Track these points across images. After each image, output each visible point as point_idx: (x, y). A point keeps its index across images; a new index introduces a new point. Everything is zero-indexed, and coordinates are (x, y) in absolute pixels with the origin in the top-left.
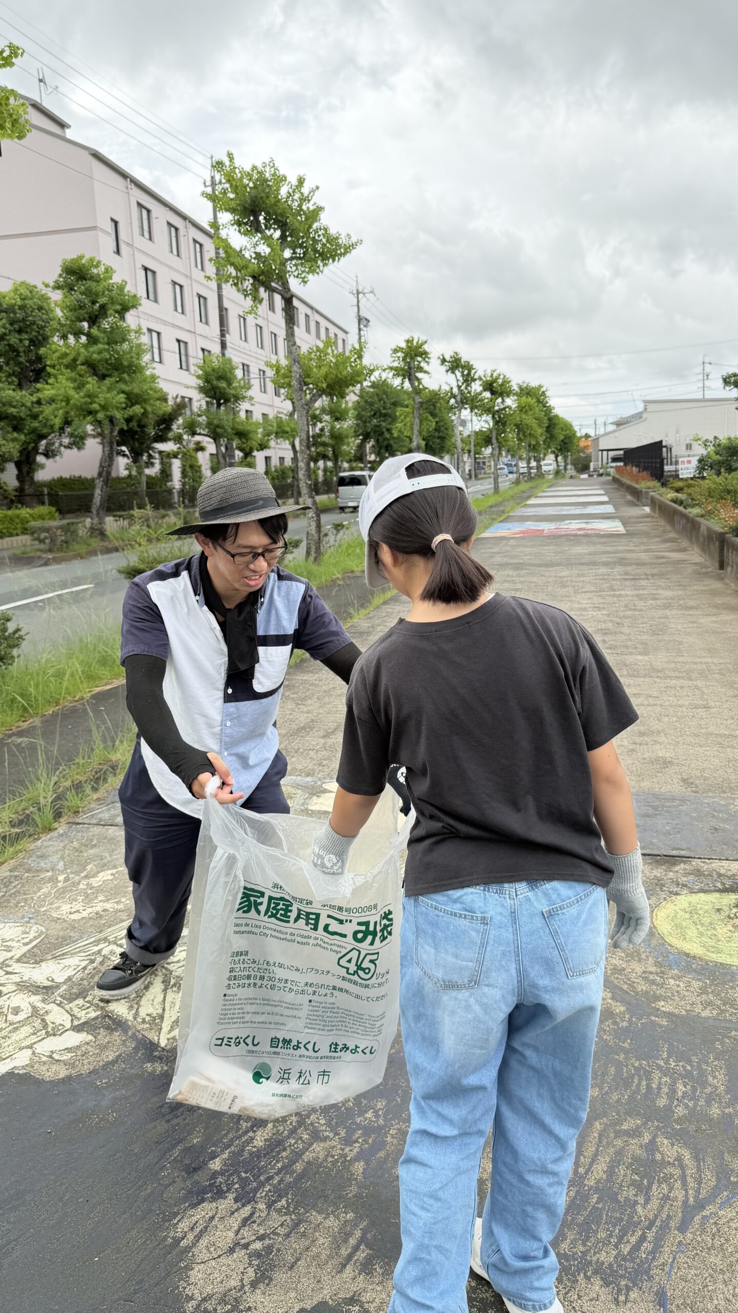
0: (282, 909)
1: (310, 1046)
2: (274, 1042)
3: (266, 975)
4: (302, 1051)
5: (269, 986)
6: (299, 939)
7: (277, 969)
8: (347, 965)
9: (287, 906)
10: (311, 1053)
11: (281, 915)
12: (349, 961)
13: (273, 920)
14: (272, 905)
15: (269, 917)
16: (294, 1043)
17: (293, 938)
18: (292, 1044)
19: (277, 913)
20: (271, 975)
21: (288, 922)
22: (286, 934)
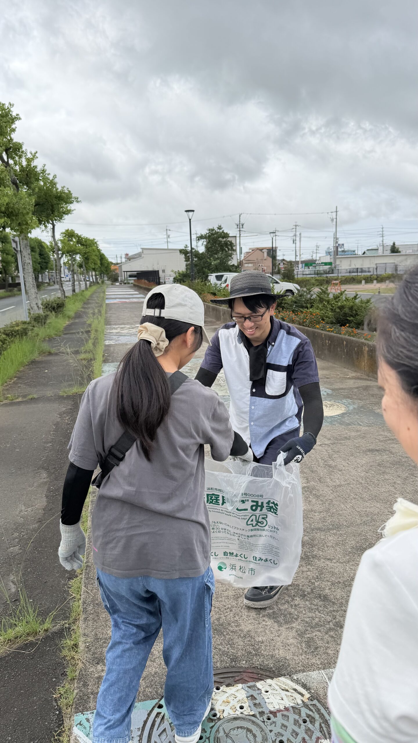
0: (214, 499)
1: (243, 556)
2: (225, 554)
3: (215, 527)
4: (239, 558)
5: (217, 532)
6: (225, 512)
7: (219, 525)
8: (252, 523)
9: (217, 498)
10: (243, 559)
11: (215, 502)
12: (252, 521)
13: (211, 504)
14: (209, 498)
15: (209, 503)
16: (235, 554)
17: (223, 512)
18: (234, 555)
19: (213, 501)
20: (217, 527)
21: (219, 505)
22: (219, 510)
